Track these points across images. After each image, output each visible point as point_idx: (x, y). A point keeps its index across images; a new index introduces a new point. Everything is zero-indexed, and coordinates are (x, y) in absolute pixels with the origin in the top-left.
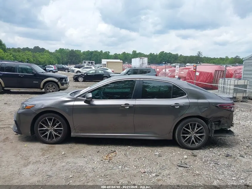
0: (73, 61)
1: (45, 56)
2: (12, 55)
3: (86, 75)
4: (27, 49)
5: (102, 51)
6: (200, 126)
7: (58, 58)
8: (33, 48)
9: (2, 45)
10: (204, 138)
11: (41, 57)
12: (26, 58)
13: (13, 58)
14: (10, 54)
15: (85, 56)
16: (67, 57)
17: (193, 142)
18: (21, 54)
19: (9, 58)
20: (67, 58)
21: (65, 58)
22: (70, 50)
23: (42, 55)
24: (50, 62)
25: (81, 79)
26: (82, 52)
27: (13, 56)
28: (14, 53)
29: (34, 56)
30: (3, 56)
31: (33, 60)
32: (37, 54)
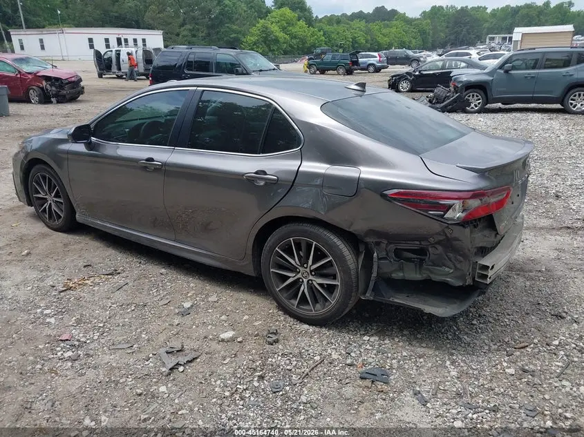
0: (461, 36)
1: (394, 30)
2: (322, 33)
3: (417, 73)
4: (359, 16)
5: (547, 4)
6: (324, 256)
7: (423, 33)
8: (371, 12)
9: (305, 10)
10: (337, 293)
11: (384, 31)
12: (350, 36)
13: (323, 38)
14: (319, 31)
15: (494, 21)
16: (447, 27)
17: (304, 300)
18: (340, 28)
19: (316, 39)
20: (447, 30)
21: (441, 31)
22: (459, 8)
23: (387, 26)
24: (404, 42)
25: (405, 85)
26: (489, 11)
27: (324, 34)
28: (327, 28)
29: (368, 32)
30: (303, 34)
31: (364, 42)
32: (374, 27)
